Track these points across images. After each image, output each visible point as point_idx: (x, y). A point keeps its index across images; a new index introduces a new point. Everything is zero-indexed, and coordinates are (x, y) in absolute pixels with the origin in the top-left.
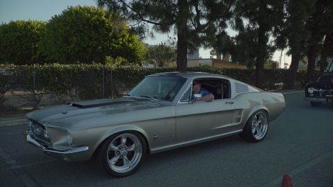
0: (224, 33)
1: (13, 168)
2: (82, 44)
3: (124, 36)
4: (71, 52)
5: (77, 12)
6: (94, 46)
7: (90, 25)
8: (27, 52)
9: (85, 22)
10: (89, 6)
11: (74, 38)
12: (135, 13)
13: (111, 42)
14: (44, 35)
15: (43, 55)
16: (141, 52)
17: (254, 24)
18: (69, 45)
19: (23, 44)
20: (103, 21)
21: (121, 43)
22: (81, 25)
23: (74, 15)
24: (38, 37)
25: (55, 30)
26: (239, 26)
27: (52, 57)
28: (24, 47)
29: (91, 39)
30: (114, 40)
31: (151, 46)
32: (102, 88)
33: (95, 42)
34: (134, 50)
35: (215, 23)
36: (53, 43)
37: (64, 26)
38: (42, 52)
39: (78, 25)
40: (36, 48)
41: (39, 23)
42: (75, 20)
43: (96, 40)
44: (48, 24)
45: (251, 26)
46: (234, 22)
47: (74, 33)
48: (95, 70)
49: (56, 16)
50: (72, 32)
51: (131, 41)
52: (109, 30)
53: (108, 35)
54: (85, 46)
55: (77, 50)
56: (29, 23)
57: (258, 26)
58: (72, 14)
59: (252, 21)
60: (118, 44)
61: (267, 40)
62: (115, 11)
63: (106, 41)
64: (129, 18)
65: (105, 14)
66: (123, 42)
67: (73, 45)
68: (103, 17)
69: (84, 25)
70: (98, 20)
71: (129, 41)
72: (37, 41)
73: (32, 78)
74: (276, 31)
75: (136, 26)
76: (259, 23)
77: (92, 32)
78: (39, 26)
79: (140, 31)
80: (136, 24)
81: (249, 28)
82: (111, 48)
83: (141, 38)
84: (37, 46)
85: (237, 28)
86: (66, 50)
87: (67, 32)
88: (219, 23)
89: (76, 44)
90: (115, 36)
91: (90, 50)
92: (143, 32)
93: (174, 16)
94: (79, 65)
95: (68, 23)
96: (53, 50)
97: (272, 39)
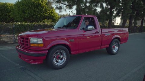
0: (96, 10)
1: (19, 67)
2: (31, 13)
3: (49, 10)
4: (26, 17)
6: (36, 14)
7: (34, 5)
8: (5, 17)
9: (32, 4)
11: (27, 11)
13: (44, 13)
14: (13, 9)
15: (13, 18)
16: (57, 17)
17: (108, 6)
18: (25, 14)
19: (3, 14)
20: (40, 3)
21: (48, 13)
24: (10, 10)
25: (18, 7)
26: (102, 6)
27: (17, 20)
28: (3, 15)
29: (35, 11)
30: (45, 12)
31: (61, 15)
33: (37, 13)
34: (54, 16)
36: (18, 13)
37: (22, 5)
38: (12, 17)
39: (29, 5)
40: (10, 15)
41: (11, 4)
42: (28, 3)
43: (37, 12)
44: (14, 4)
45: (107, 7)
46: (99, 4)
49: (18, 1)
50: (26, 8)
52: (43, 7)
53: (42, 10)
54: (32, 14)
55: (29, 16)
56: (5, 4)
57: (110, 7)
59: (107, 5)
61: (113, 12)
63: (42, 12)
66: (50, 13)
68: (40, 2)
69: (31, 5)
70: (38, 3)
71: (52, 13)
72: (9, 12)
73: (13, 29)
74: (117, 9)
75: (59, 6)
76: (110, 5)
77: (36, 8)
78: (10, 5)
79: (60, 8)
80: (58, 5)
81: (106, 8)
82: (44, 16)
83: (60, 11)
84: (10, 14)
85: (100, 8)
86: (23, 16)
87: (24, 8)
88: (94, 5)
89: (28, 14)
90: (46, 10)
91: (34, 16)
92: (62, 9)
93: (75, 2)
94: (33, 23)
95: (24, 4)
96: (18, 16)
97: (115, 12)
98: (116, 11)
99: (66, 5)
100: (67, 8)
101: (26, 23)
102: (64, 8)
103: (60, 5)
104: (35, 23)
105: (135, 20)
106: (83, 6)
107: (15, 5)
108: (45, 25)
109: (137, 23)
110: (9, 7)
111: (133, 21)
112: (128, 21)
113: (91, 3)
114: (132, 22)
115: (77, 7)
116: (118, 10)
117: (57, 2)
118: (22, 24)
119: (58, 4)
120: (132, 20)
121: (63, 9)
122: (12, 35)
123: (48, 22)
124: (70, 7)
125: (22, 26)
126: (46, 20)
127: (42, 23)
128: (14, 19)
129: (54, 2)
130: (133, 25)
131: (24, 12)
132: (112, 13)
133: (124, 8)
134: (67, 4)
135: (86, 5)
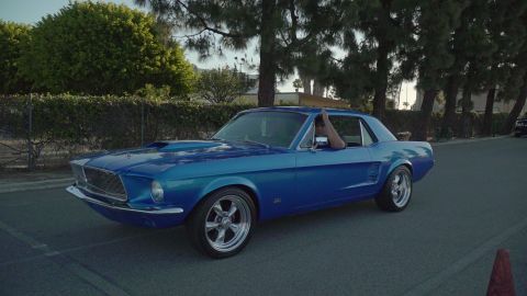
0: (329, 53)
1: (49, 255)
2: (94, 63)
3: (163, 53)
4: (75, 76)
5: (85, 11)
6: (115, 67)
7: (108, 33)
9: (100, 27)
10: (106, 3)
11: (82, 53)
12: (194, 17)
13: (144, 61)
14: (29, 47)
15: (26, 79)
16: (189, 79)
17: (371, 41)
18: (71, 65)
20: (130, 28)
21: (159, 64)
22: (93, 33)
23: (80, 16)
24: (18, 50)
25: (48, 40)
26: (350, 43)
27: (42, 84)
29: (109, 55)
30: (146, 58)
31: (205, 71)
32: (140, 135)
33: (117, 61)
34: (179, 75)
35: (318, 37)
36: (45, 61)
37: (64, 33)
38: (25, 76)
39: (88, 33)
40: (15, 69)
41: (20, 27)
42: (83, 24)
43: (118, 57)
44: (34, 28)
45: (367, 44)
46: (342, 35)
47: (82, 45)
48: (130, 105)
49: (49, 16)
50: (78, 43)
51: (175, 61)
52: (139, 42)
53: (137, 50)
54: (99, 66)
55: (86, 73)
57: (377, 45)
58: (77, 14)
59: (369, 37)
60: (153, 65)
61: (391, 65)
62: (162, 12)
63: (134, 60)
64: (186, 24)
65: (132, 17)
66: (163, 65)
67: (79, 65)
68: (130, 22)
69: (97, 31)
70: (122, 25)
71: (171, 62)
72: (15, 56)
73: (26, 117)
74: (402, 52)
75: (197, 38)
76: (378, 40)
77: (111, 44)
78: (19, 31)
79: (202, 46)
80: (196, 35)
81: (364, 47)
82: (142, 72)
83: (203, 57)
84: (15, 64)
85: (345, 47)
86: (66, 73)
87: (69, 42)
88: (323, 36)
89: (84, 64)
90: (149, 53)
91: (108, 73)
92: (207, 47)
93: (257, 23)
94: (104, 98)
95: (71, 28)
96: (45, 73)
97: (396, 64)
98: (398, 59)
99: (224, 35)
100: (227, 45)
101: (78, 98)
102: (217, 45)
103: (203, 34)
104: (110, 99)
105: (467, 94)
106: (282, 38)
107: (35, 32)
108: (146, 105)
109: (471, 105)
110: (11, 39)
111: (459, 96)
112: (441, 95)
113: (312, 28)
114: (455, 99)
115: (263, 42)
116: (408, 55)
117: (192, 24)
118: (61, 100)
119: (195, 31)
120: (456, 93)
121: (211, 49)
122: (23, 141)
123: (158, 95)
124: (238, 42)
125: (61, 107)
126: (149, 86)
127: (134, 99)
128: (31, 84)
129: (181, 23)
130: (459, 110)
131: (67, 57)
132: (385, 65)
133: (425, 51)
134: (227, 31)
135: (293, 36)
